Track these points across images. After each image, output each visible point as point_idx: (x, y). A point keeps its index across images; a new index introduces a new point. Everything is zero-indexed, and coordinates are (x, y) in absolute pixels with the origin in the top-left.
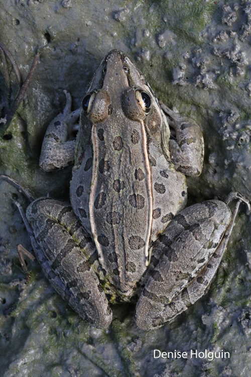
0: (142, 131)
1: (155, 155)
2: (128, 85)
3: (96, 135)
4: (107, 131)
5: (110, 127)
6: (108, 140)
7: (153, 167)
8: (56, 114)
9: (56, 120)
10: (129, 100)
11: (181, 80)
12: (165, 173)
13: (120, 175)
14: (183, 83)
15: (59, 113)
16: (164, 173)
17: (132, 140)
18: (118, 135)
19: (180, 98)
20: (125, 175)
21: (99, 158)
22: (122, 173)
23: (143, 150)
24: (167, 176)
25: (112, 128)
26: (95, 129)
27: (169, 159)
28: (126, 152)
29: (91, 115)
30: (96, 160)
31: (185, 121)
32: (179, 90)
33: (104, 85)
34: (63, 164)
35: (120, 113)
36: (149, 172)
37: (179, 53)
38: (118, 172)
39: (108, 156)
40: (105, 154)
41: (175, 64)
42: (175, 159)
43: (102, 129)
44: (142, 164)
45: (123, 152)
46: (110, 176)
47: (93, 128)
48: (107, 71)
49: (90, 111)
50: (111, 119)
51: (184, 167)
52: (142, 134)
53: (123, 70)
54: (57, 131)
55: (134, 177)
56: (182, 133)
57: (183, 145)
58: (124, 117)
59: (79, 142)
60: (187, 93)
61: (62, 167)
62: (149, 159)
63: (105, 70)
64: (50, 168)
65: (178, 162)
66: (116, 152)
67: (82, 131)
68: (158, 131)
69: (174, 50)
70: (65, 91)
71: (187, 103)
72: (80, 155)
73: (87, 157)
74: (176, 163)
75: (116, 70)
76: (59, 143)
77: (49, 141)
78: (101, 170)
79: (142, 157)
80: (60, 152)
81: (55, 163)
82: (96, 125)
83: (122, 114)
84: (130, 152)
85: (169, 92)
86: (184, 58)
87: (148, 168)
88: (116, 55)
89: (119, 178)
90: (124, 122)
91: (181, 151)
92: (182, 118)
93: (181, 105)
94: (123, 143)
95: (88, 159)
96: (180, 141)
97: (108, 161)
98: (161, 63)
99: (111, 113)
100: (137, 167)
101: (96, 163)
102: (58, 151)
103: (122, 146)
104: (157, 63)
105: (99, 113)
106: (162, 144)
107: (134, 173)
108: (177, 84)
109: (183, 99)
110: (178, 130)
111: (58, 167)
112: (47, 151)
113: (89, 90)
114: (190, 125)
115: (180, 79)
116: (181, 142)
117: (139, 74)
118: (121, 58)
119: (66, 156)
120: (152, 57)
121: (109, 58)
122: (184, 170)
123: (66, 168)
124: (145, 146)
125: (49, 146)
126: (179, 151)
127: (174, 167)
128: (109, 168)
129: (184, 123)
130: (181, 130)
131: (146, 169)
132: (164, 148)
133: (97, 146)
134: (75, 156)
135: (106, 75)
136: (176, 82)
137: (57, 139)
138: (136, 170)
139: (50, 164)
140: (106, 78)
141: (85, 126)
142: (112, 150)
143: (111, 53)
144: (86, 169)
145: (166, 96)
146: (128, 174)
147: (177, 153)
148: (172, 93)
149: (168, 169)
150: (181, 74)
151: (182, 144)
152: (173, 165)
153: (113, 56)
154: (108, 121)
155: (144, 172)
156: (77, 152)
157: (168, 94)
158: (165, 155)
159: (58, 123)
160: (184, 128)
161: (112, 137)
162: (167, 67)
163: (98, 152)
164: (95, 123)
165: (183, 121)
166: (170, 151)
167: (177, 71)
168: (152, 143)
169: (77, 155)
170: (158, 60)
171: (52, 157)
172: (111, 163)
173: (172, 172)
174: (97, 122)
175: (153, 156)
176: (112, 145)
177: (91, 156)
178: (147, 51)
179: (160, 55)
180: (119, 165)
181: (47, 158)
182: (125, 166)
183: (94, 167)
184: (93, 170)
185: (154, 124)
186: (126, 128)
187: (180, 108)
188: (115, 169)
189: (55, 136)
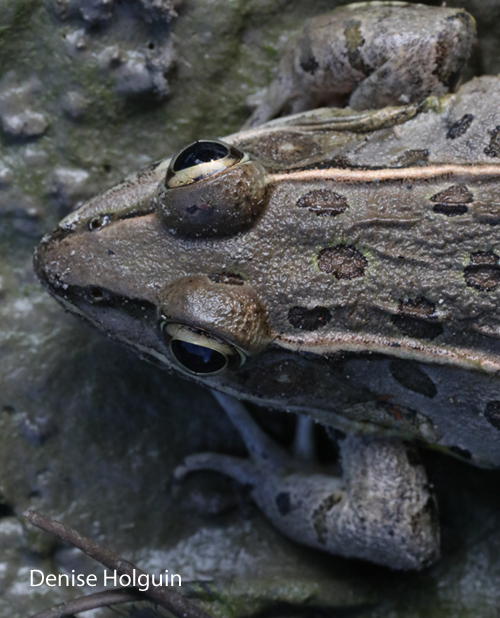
0: (305, 181)
1: (393, 151)
2: (149, 218)
3: (310, 337)
4: (297, 293)
5: (283, 285)
6: (327, 295)
7: (432, 158)
8: (256, 512)
9: (272, 510)
10: (195, 208)
11: (156, 62)
12: (456, 125)
13: (450, 266)
14: (166, 57)
15: (253, 504)
16: (456, 127)
17: (334, 214)
18: (314, 258)
19: (217, 78)
20: (449, 248)
21: (389, 333)
22: (442, 255)
23: (369, 183)
24: (467, 119)
25: (288, 276)
26: (290, 337)
27: (412, 108)
28: (371, 238)
29: (236, 339)
30: (397, 345)
31: (292, 61)
32: (188, 80)
33: (145, 296)
34: (413, 481)
35: (237, 247)
36: (446, 169)
37: (66, 67)
38: (439, 270)
39: (384, 299)
40: (376, 310)
41: (101, 83)
42: (410, 88)
43: (291, 310)
44: (418, 189)
45: (370, 250)
46: (450, 300)
47: (286, 345)
48: (101, 284)
49: (224, 342)
50: (256, 278)
51: (440, 61)
52: (316, 180)
53: (99, 232)
54: (306, 501)
55: (457, 217)
56: (327, 68)
57: (367, 61)
58: (252, 234)
59: (338, 412)
60: (200, 50)
61: (426, 488)
62: (403, 167)
63: (96, 291)
64: (429, 529)
65: (420, 82)
66: (370, 270)
67: (300, 399)
68: (316, 138)
69: (57, 82)
70: (179, 472)
71: (235, 55)
72: (382, 415)
73: (389, 385)
74: (424, 87)
75: (99, 253)
76: (344, 495)
77: (336, 526)
78: (430, 331)
79: (394, 190)
80: (375, 488)
81: (411, 506)
82: (275, 334)
83: (243, 239)
84: (371, 224)
85: (197, 113)
86: (81, 49)
87: (431, 171)
88: (48, 255)
89: (459, 267)
90: (269, 234)
91: (384, 66)
92: (284, 74)
93: (243, 79)
94: (342, 246)
95: (395, 376)
96: (355, 72)
97: (401, 302)
98: (97, 133)
99: (238, 276)
100: (427, 208)
101: (408, 346)
102: (371, 494)
103: (350, 250)
104: (97, 148)
105: (233, 312)
106: (359, 129)
107: (445, 217)
108: (166, 76)
109: (219, 67)
110: (319, 81)
111: (424, 499)
112: (369, 533)
113: (162, 358)
114: (306, 43)
115: (150, 68)
116: (355, 66)
117: (119, 186)
118: (61, 237)
119: (388, 468)
120: (77, 164)
121: (57, 278)
122: (448, 61)
123: (431, 475)
124: (358, 175)
125: (352, 527)
126: (384, 74)
127: (440, 96)
128: (424, 300)
129: (297, 62)
130: (320, 72)
131: (436, 179)
132: (371, 122)
133: (347, 337)
134: (389, 433)
135: (112, 289)
136: (160, 80)
137: (332, 501)
138: (436, 209)
139: (414, 524)
140: (123, 288)
141: (284, 378)
142: (362, 282)
143: (43, 272)
144: (430, 391)
145: (209, 127)
146: (448, 236)
147: (390, 80)
148: (200, 106)
149: (445, 115)
150: (135, 62)
151: (362, 61)
152: (432, 100)
153: (53, 266)
154: (263, 290)
155: (446, 186)
156: (376, 424)
157: (203, 120)
158: (396, 121)
159: (283, 502)
160: (312, 60)
161: (318, 279)
162: (111, 113)
163: (370, 337)
164: (268, 333)
165: (293, 68)
166: (383, 106)
167: (127, 78)
168: (351, 157)
169: (385, 426)
170: (88, 142)
171: (387, 515)
172: (409, 293)
173: (454, 103)
174: (266, 328)
175: (395, 158)
176: (344, 282)
177: (385, 365)
178: (55, 177)
179: (70, 132)
180: (414, 263)
181: (391, 533)
182: (420, 243)
183: (418, 356)
184: (430, 358)
185: (288, 147)
186: (290, 229)
187: (251, 84)
188: (428, 279)
189: (321, 508)
